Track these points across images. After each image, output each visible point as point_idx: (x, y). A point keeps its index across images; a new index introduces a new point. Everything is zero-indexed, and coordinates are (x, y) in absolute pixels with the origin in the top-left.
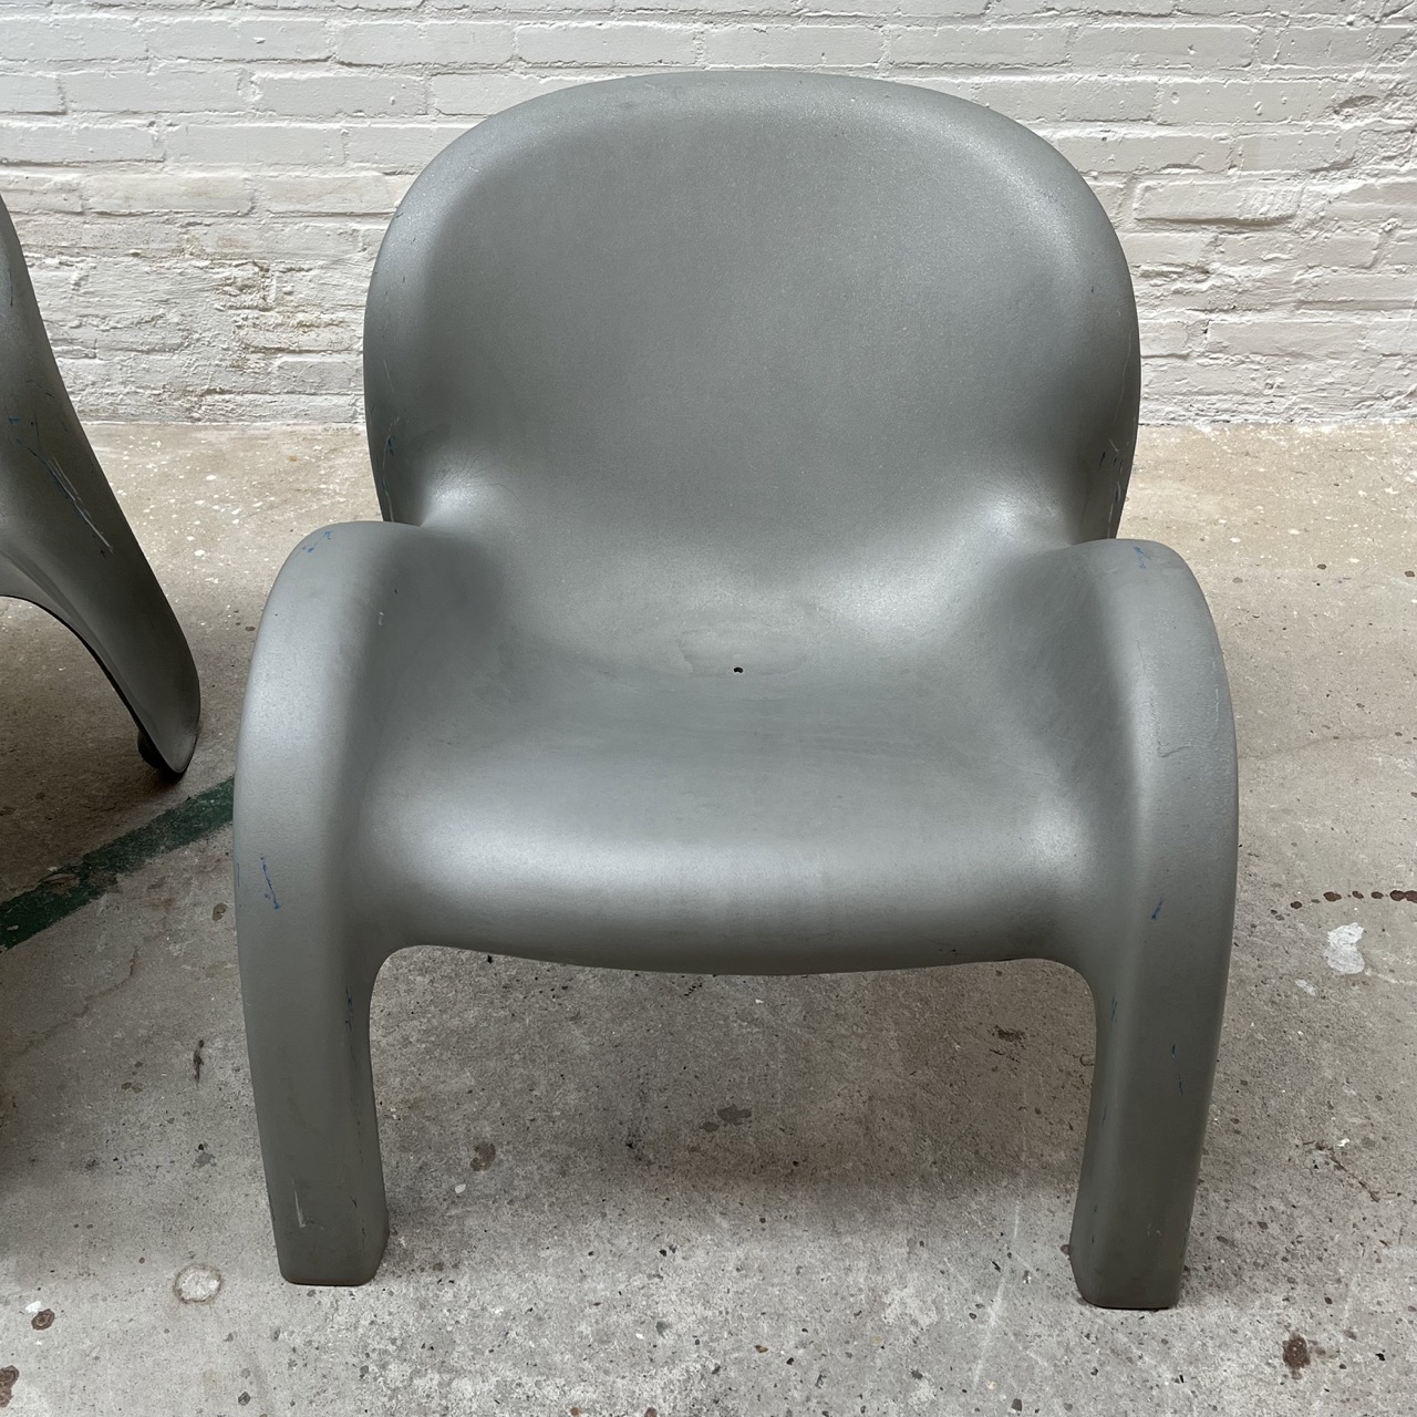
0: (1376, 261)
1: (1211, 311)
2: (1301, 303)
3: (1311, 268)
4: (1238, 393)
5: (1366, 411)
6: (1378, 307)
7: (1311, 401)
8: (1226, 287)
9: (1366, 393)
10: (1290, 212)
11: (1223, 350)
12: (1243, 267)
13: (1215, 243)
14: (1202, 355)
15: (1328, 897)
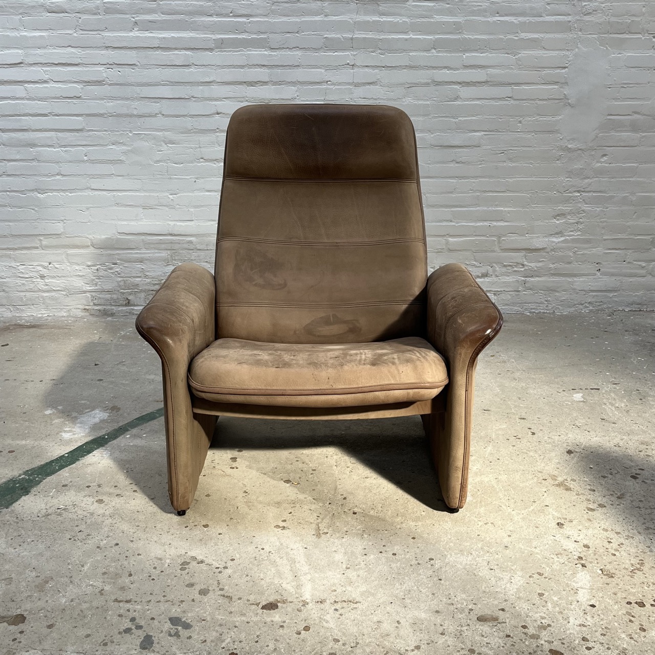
0: (572, 261)
1: (526, 277)
2: (552, 275)
3: (554, 263)
4: (538, 303)
5: (576, 308)
6: (575, 275)
7: (559, 305)
8: (529, 269)
9: (576, 303)
10: (545, 247)
11: (530, 289)
12: (534, 263)
13: (525, 256)
14: (524, 291)
15: (572, 389)
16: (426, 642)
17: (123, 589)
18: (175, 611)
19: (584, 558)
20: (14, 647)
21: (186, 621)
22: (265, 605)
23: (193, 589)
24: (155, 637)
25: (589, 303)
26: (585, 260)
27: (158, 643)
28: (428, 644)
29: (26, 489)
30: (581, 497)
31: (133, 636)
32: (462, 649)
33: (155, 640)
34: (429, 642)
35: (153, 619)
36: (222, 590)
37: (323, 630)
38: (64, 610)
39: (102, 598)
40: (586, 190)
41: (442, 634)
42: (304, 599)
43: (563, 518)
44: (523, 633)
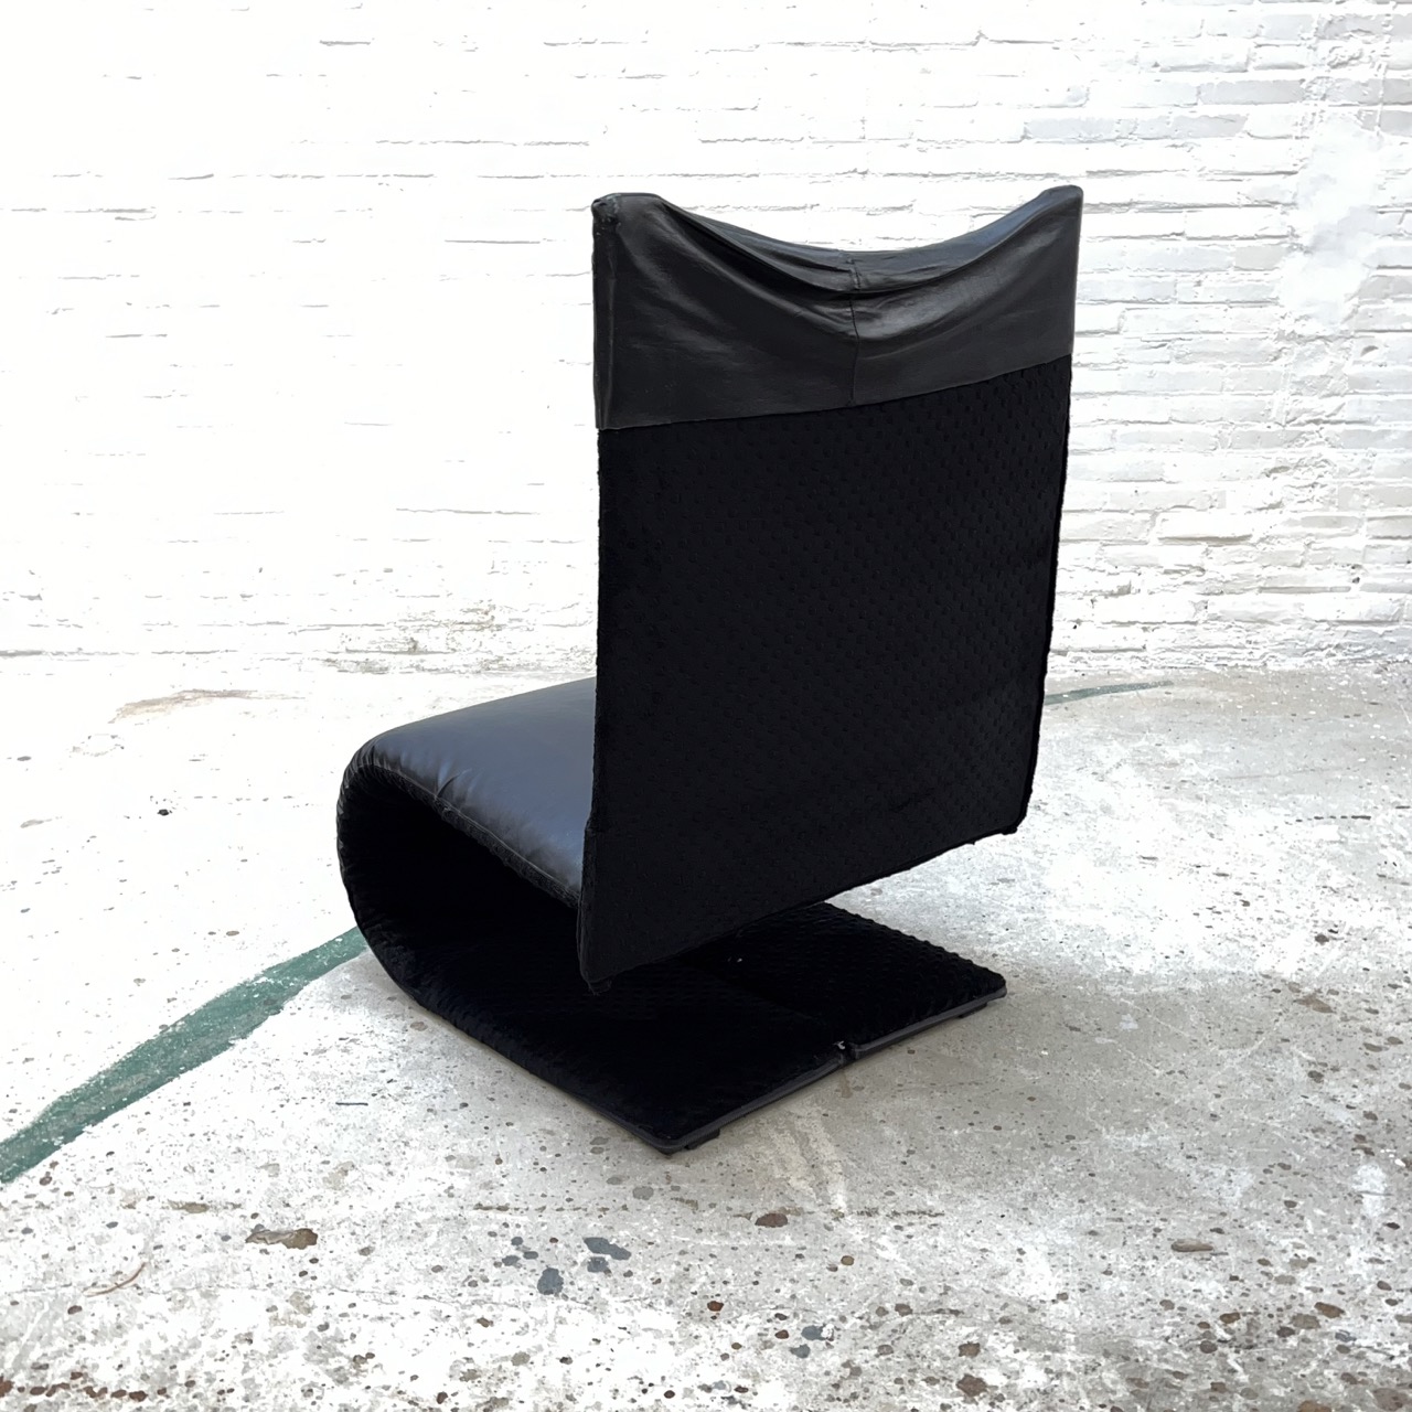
0: (1303, 563)
1: (1208, 594)
2: (1262, 589)
3: (1265, 567)
4: (1230, 646)
5: (1310, 658)
6: (1308, 591)
7: (1277, 651)
8: (1216, 579)
9: (1309, 646)
10: (1248, 533)
11: (1218, 618)
12: (1224, 567)
13: (1207, 552)
14: (1205, 622)
15: (1317, 818)
16: (1077, 1287)
17: (487, 1185)
18: (594, 1228)
19: (1368, 1138)
20: (304, 1287)
21: (619, 1245)
22: (763, 1218)
23: (621, 1186)
24: (563, 1272)
25: (1338, 647)
26: (1330, 561)
27: (572, 1283)
28: (1082, 1290)
29: (275, 1002)
30: (1351, 1023)
31: (522, 1271)
32: (1148, 1300)
33: (566, 1277)
34: (1083, 1287)
35: (554, 1240)
36: (676, 1189)
37: (878, 1263)
38: (385, 1222)
39: (453, 1202)
40: (1333, 418)
41: (1109, 1272)
42: (833, 1207)
43: (1320, 1064)
44: (1262, 1272)
